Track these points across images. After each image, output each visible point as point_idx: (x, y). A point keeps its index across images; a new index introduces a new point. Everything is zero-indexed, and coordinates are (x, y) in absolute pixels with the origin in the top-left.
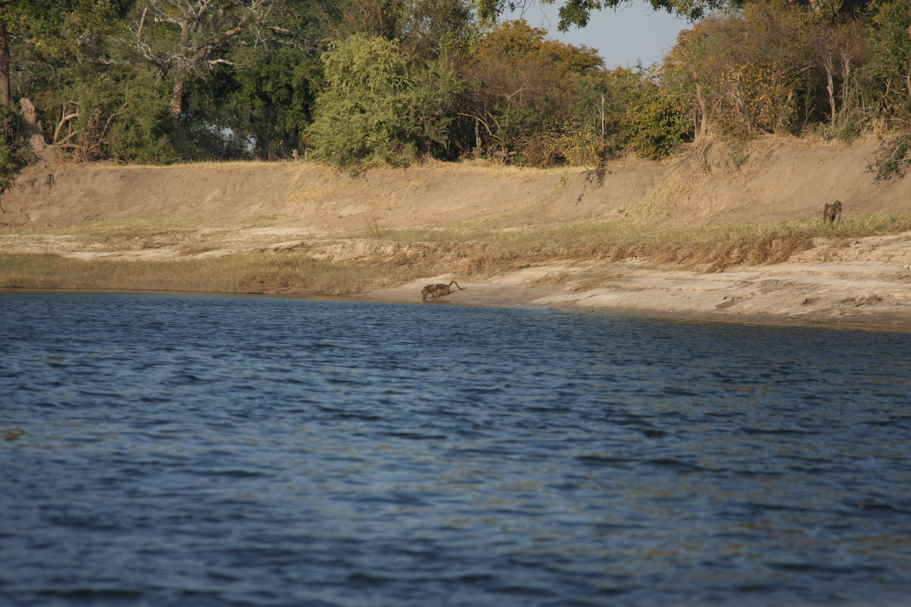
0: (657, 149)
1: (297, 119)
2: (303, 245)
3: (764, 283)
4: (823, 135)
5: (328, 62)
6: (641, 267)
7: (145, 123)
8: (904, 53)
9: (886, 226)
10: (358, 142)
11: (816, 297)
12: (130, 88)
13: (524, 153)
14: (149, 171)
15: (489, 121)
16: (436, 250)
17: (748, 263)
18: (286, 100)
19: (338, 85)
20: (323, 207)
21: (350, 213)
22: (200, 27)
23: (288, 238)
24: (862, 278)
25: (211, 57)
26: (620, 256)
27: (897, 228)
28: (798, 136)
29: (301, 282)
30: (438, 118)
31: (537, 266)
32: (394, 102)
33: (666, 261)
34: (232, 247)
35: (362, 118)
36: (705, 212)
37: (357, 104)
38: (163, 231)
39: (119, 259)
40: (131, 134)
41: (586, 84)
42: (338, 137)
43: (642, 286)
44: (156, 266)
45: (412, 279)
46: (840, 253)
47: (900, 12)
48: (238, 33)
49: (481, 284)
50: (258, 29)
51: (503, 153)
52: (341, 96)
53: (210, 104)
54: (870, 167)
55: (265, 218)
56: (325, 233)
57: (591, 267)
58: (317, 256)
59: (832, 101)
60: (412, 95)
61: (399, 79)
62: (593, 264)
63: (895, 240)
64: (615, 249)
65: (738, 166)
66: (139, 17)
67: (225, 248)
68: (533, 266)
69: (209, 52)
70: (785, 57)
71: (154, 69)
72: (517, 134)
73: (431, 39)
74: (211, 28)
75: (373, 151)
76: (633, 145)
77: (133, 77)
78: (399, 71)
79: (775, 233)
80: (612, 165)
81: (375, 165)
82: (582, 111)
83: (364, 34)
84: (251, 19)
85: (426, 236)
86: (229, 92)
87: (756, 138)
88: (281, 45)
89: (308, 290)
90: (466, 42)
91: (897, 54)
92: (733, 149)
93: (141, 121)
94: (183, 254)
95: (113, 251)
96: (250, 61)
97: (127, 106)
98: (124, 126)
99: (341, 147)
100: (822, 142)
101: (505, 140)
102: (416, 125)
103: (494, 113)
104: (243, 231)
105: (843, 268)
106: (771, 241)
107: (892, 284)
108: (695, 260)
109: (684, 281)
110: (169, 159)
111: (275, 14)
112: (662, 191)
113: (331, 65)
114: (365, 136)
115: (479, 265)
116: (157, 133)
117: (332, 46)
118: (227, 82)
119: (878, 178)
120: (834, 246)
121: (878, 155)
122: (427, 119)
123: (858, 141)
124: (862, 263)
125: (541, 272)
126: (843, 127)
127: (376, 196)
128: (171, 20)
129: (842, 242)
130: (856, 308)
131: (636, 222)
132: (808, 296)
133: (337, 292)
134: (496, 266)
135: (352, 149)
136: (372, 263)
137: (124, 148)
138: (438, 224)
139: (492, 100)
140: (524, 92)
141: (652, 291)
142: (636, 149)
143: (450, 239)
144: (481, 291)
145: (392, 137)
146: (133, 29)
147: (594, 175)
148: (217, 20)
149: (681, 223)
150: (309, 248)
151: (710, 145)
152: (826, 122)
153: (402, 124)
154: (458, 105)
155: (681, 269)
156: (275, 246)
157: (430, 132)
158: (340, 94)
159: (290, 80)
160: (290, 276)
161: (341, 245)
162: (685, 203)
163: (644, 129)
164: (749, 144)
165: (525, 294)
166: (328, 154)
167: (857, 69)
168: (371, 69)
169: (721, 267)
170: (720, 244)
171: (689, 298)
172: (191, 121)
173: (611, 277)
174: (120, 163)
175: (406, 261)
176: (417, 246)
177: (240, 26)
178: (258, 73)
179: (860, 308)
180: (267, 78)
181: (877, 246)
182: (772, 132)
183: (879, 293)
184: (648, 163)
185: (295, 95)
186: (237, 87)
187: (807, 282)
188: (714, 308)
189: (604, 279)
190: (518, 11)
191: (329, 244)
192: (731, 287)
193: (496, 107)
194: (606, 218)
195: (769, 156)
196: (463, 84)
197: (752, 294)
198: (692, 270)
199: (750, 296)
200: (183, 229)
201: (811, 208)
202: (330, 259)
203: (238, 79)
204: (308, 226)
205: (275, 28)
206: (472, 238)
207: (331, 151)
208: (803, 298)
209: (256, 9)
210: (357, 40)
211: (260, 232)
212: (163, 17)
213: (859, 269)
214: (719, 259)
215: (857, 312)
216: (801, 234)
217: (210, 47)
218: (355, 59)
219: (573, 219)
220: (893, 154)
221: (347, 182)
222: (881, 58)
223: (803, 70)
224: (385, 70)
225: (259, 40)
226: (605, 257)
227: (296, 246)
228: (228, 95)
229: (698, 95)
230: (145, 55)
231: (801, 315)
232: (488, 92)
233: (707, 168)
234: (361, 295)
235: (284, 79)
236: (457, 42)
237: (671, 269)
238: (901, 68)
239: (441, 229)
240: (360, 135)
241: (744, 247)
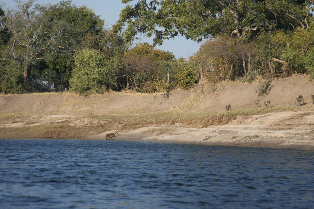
0: (187, 86)
1: (68, 78)
2: (66, 121)
3: (220, 131)
4: (242, 81)
5: (76, 58)
6: (179, 127)
7: (14, 80)
8: (267, 53)
9: (261, 111)
10: (86, 85)
11: (236, 136)
12: (8, 68)
13: (143, 88)
14: (15, 96)
15: (131, 77)
16: (112, 122)
17: (215, 124)
18: (64, 71)
19: (79, 66)
20: (75, 108)
21: (84, 109)
22: (33, 47)
23: (62, 119)
24: (252, 129)
25: (37, 57)
26: (173, 123)
27: (265, 112)
28: (233, 81)
29: (65, 134)
30: (114, 77)
31: (145, 127)
32: (98, 71)
33: (188, 124)
34: (42, 122)
35: (87, 77)
36: (202, 108)
37: (86, 72)
38: (20, 117)
39: (3, 127)
40: (9, 84)
41: (164, 64)
42: (79, 83)
43: (179, 133)
44: (16, 129)
45: (103, 132)
46: (245, 121)
47: (266, 39)
48: (46, 48)
49: (126, 133)
50: (53, 47)
51: (136, 88)
52: (80, 70)
53: (37, 73)
54: (257, 91)
55: (54, 112)
56: (74, 117)
57: (163, 127)
58: (72, 125)
59: (245, 69)
60: (105, 69)
61: (100, 63)
62: (164, 126)
63: (264, 116)
64: (171, 120)
65: (213, 92)
66: (12, 44)
67: (40, 122)
68: (144, 127)
69: (36, 55)
70: (229, 54)
71: (18, 61)
72: (141, 82)
73: (111, 50)
74: (37, 47)
75: (91, 88)
76: (179, 85)
77: (9, 64)
78: (100, 61)
79: (224, 114)
80: (171, 92)
81: (92, 93)
82: (163, 73)
83: (88, 48)
84: (51, 44)
85: (109, 117)
86: (44, 69)
87: (219, 82)
88: (61, 52)
89: (67, 136)
90: (123, 50)
91: (265, 53)
92: (212, 86)
93: (12, 79)
94: (25, 125)
95: (2, 124)
96: (51, 58)
97: (7, 74)
98: (6, 81)
99: (80, 87)
100: (241, 83)
101: (137, 84)
102: (106, 79)
103: (133, 75)
104: (47, 116)
105: (246, 126)
106: (222, 117)
107: (262, 131)
108: (197, 124)
109: (193, 131)
110: (22, 92)
111: (59, 42)
112: (188, 101)
113: (77, 59)
114: (88, 83)
115: (125, 126)
116: (18, 83)
117: (77, 53)
118: (44, 65)
119: (259, 95)
120: (243, 118)
121: (259, 87)
122: (110, 77)
123: (253, 82)
124: (252, 124)
125: (146, 129)
126: (248, 78)
127: (93, 103)
128: (23, 44)
129: (246, 117)
130: (250, 139)
131: (179, 111)
132: (234, 136)
133: (77, 137)
134: (131, 127)
135: (84, 88)
136: (90, 127)
137: (6, 89)
138: (113, 113)
139: (132, 70)
140: (143, 67)
141: (182, 134)
142: (180, 86)
143: (116, 118)
144: (126, 136)
145: (98, 83)
146: (10, 48)
147: (166, 96)
148: (39, 44)
149: (193, 112)
150: (68, 122)
151: (204, 85)
152: (243, 76)
153: (101, 79)
154: (121, 72)
155: (193, 127)
156: (57, 121)
157: (111, 81)
158: (80, 69)
159: (65, 64)
160: (61, 131)
161: (79, 121)
162: (196, 105)
163: (182, 79)
164: (217, 84)
165: (141, 136)
166: (76, 90)
167: (253, 58)
168: (90, 60)
169: (206, 126)
170: (206, 118)
171: (194, 137)
172: (32, 79)
173: (169, 130)
174: (5, 94)
175: (101, 126)
176: (105, 121)
177: (47, 46)
178: (54, 62)
179: (251, 139)
180: (58, 64)
181: (258, 118)
182: (224, 80)
183: (257, 134)
184: (184, 91)
185: (67, 69)
186: (47, 67)
187: (234, 131)
188: (203, 140)
189: (167, 131)
190: (139, 40)
191: (76, 120)
192: (208, 133)
193: (134, 73)
194: (170, 110)
195: (223, 88)
196: (122, 65)
197: (216, 135)
198: (196, 127)
199: (215, 136)
200: (26, 116)
201: (237, 105)
202: (76, 125)
203: (47, 64)
204: (69, 114)
205: (59, 46)
206: (124, 117)
207: (77, 88)
208: (232, 136)
209: (53, 40)
210: (86, 51)
211: (53, 116)
212: (20, 43)
213: (251, 126)
214: (205, 123)
215: (250, 141)
216: (232, 115)
217: (37, 53)
218: (85, 57)
219: (159, 110)
220: (264, 87)
221: (83, 99)
222: (260, 55)
223: (235, 59)
224: (95, 61)
225: (54, 51)
226: (168, 123)
227: (64, 121)
228: (44, 70)
229: (200, 68)
230: (14, 57)
231: (232, 142)
232: (131, 67)
233: (203, 93)
234: (85, 138)
235: (63, 64)
236: (120, 50)
237: (190, 127)
238: (266, 58)
239: (114, 115)
240: (87, 83)
241: (213, 119)
